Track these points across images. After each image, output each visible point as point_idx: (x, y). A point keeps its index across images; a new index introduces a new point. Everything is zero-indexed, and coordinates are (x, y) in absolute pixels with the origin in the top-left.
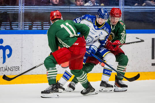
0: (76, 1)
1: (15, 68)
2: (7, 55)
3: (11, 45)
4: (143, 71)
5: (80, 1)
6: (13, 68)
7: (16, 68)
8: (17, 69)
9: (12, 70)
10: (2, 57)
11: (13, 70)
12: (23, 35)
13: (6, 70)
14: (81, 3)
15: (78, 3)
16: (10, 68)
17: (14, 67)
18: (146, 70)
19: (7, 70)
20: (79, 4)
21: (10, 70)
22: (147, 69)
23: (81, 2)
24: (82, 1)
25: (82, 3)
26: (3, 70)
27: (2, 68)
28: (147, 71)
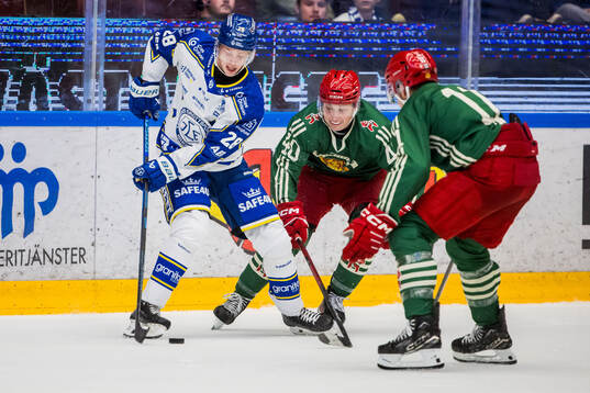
0: (299, 2)
1: (69, 252)
2: (41, 204)
3: (55, 165)
4: (551, 268)
5: (316, 6)
6: (62, 254)
7: (72, 255)
8: (76, 259)
9: (58, 260)
10: (22, 212)
11: (64, 261)
12: (102, 129)
13: (34, 259)
14: (317, 12)
15: (308, 10)
16: (50, 253)
17: (66, 249)
18: (561, 265)
19: (39, 260)
20: (311, 14)
21: (51, 260)
22: (564, 259)
23: (316, 8)
24: (320, 5)
25: (322, 11)
26: (25, 260)
27: (19, 254)
28: (566, 267)
